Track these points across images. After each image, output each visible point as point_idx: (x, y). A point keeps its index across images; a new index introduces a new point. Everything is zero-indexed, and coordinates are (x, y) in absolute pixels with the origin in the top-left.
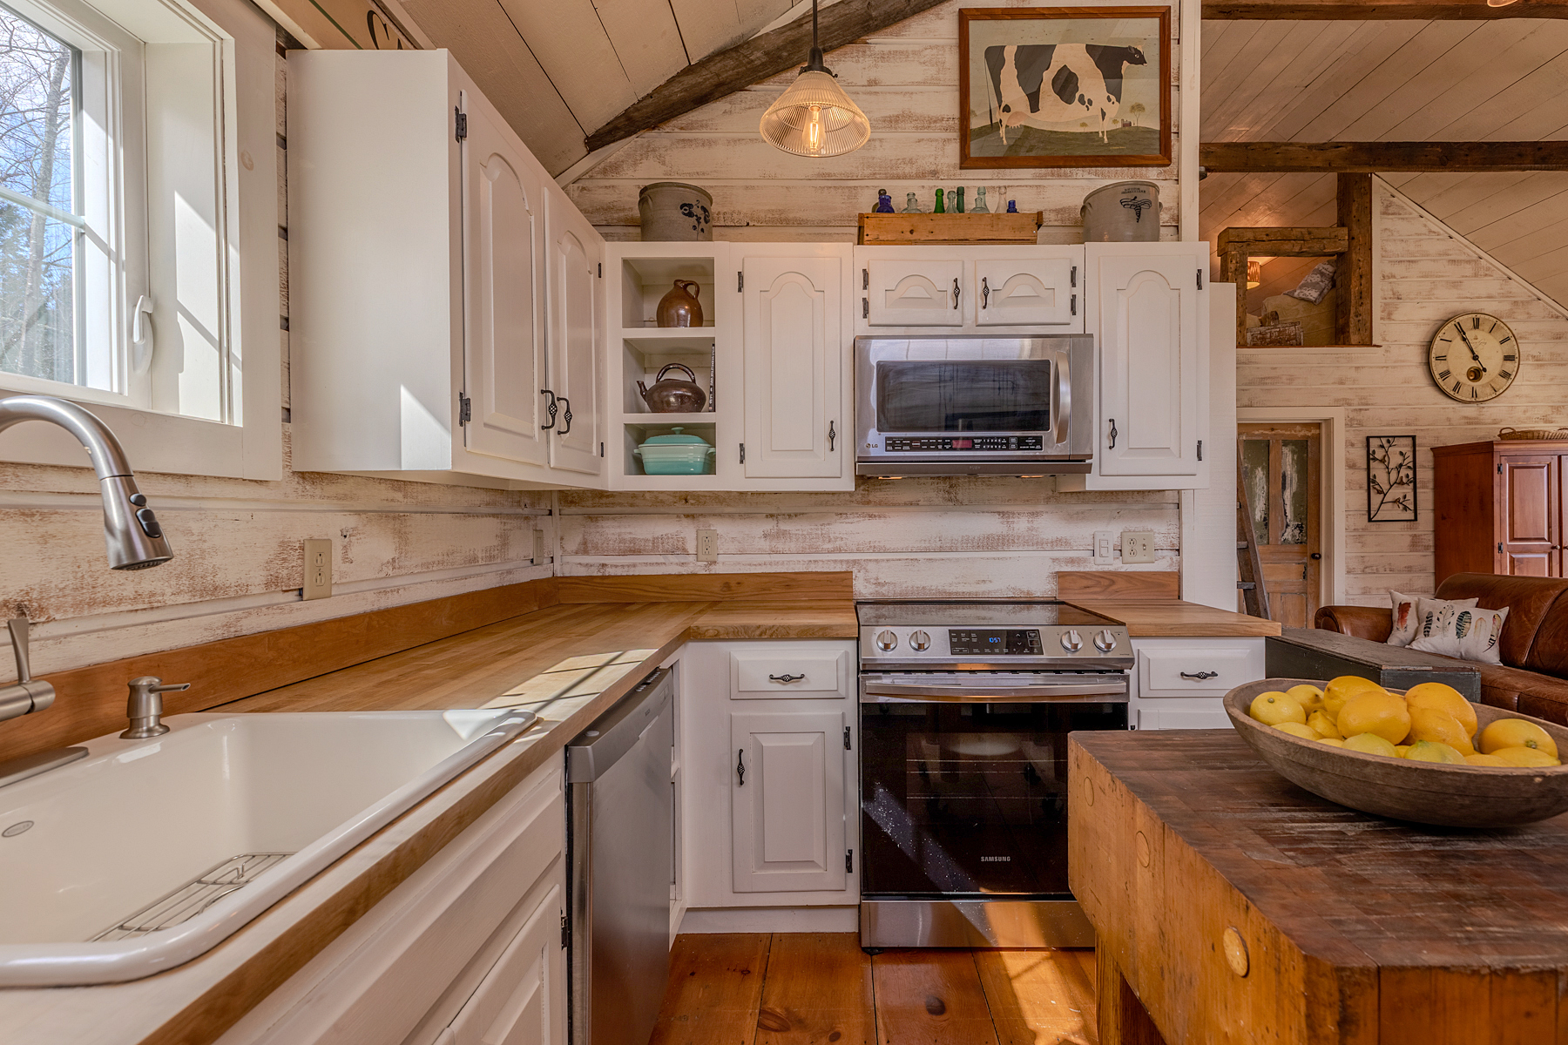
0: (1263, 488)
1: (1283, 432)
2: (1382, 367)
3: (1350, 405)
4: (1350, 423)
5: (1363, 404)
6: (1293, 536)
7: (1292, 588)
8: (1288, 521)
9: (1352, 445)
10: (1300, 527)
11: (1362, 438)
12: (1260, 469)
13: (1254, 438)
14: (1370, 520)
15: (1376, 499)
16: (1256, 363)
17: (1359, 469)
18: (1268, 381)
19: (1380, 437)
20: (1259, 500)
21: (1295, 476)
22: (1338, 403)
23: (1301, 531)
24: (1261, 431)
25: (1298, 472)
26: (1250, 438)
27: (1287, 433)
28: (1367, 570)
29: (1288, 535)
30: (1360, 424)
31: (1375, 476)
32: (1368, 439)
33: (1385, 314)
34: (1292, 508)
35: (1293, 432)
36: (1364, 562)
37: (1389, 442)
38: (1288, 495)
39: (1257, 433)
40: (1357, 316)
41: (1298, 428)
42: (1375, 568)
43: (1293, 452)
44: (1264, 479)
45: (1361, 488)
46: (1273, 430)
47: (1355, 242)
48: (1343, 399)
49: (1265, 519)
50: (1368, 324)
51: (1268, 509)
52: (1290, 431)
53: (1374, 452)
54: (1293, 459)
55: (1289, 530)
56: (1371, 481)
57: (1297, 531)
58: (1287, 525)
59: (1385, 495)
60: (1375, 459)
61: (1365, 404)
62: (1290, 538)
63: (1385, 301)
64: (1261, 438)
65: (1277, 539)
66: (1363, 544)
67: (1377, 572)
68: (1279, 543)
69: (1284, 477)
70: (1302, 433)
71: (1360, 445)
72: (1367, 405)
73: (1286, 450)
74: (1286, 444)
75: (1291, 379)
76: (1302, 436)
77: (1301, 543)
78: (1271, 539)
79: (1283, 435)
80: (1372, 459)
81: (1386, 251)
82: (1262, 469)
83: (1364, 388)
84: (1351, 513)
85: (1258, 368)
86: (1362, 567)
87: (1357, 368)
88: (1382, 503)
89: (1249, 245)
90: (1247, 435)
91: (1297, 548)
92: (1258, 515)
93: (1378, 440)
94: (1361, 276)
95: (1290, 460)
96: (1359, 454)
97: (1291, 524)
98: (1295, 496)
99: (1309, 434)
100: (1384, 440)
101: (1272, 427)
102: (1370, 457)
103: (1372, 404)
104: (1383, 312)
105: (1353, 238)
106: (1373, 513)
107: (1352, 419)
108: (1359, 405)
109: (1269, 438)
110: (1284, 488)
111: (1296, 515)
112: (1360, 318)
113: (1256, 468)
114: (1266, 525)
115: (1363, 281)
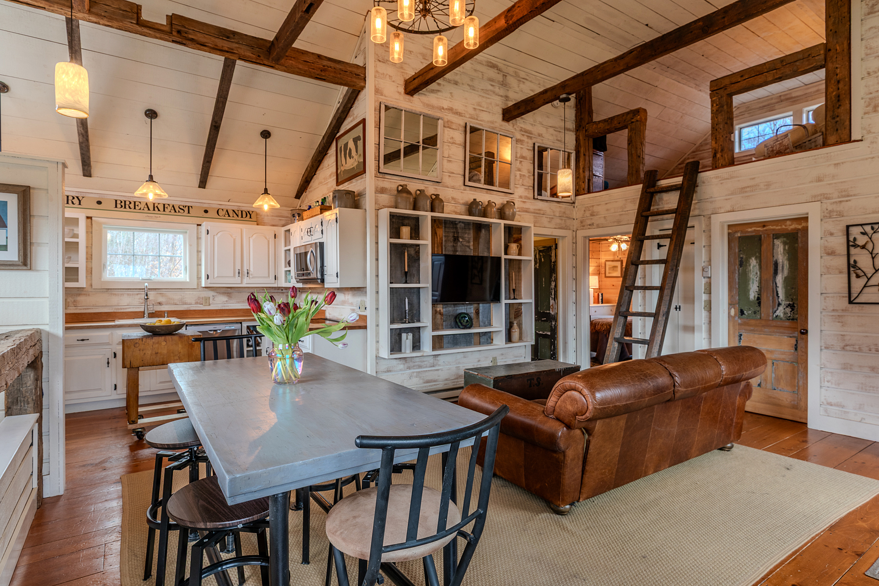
0: (757, 273)
1: (774, 227)
2: (867, 159)
3: (828, 198)
4: (827, 216)
5: (845, 196)
6: (785, 313)
7: (783, 356)
8: (780, 300)
9: (832, 234)
10: (792, 306)
11: (843, 226)
12: (753, 259)
13: (747, 234)
14: (850, 302)
15: (857, 284)
16: (737, 177)
17: (839, 255)
18: (748, 189)
19: (861, 225)
20: (753, 283)
21: (786, 264)
22: (815, 199)
23: (793, 310)
24: (753, 229)
25: (789, 260)
26: (744, 235)
27: (777, 228)
28: (848, 348)
29: (780, 312)
30: (841, 214)
31: (855, 262)
32: (848, 227)
33: (870, 108)
34: (784, 290)
35: (784, 227)
36: (844, 340)
37: (873, 228)
38: (780, 279)
39: (750, 230)
40: (834, 118)
41: (788, 223)
42: (857, 347)
43: (785, 243)
44: (757, 267)
45: (841, 272)
46: (764, 226)
47: (831, 53)
48: (821, 195)
49: (758, 299)
50: (847, 123)
51: (760, 290)
52: (781, 226)
53: (855, 239)
54: (784, 249)
55: (781, 308)
56: (852, 267)
57: (788, 310)
58: (779, 304)
59: (869, 279)
60: (856, 246)
61: (846, 195)
62: (782, 315)
63: (870, 96)
64: (754, 234)
65: (769, 316)
66: (843, 324)
67: (860, 350)
68: (771, 318)
69: (776, 264)
70: (793, 227)
71: (840, 234)
72: (848, 196)
73: (778, 242)
74: (777, 236)
75: (768, 185)
76: (792, 229)
77: (793, 319)
78: (763, 315)
79: (774, 230)
80: (852, 246)
81: (871, 49)
82: (756, 259)
83: (844, 182)
84: (830, 295)
85: (739, 181)
86: (842, 345)
87: (836, 165)
88: (865, 286)
89: (726, 89)
90: (742, 232)
91: (787, 324)
92: (753, 295)
93: (860, 227)
94: (838, 82)
95: (782, 250)
96: (838, 242)
97: (783, 303)
98: (786, 280)
99: (800, 227)
100: (868, 229)
101: (764, 224)
102: (851, 244)
103: (854, 195)
104: (867, 107)
105: (830, 50)
106: (854, 295)
107: (831, 212)
108: (839, 197)
109: (761, 233)
110: (776, 273)
111: (788, 295)
112: (838, 119)
113: (750, 258)
114: (759, 304)
115: (841, 86)
